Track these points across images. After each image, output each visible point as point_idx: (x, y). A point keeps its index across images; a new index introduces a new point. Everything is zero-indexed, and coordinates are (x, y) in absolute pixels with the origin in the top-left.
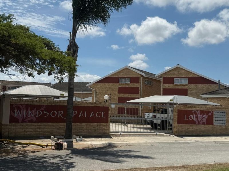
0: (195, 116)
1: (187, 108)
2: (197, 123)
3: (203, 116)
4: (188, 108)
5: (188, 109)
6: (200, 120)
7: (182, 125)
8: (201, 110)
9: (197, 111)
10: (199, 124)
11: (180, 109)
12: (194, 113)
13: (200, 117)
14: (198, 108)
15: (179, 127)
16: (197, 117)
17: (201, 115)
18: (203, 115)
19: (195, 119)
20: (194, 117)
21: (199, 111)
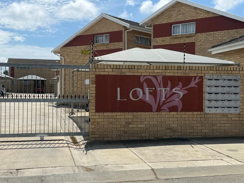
0: (147, 90)
1: (123, 70)
2: (155, 107)
3: (174, 90)
4: (128, 70)
5: (127, 74)
6: (163, 99)
7: (110, 114)
8: (167, 74)
9: (155, 77)
10: (159, 110)
11: (102, 73)
12: (145, 84)
13: (163, 92)
14: (155, 71)
15: (99, 120)
16: (154, 94)
17: (165, 86)
18: (171, 89)
19: (148, 98)
20: (144, 93)
21: (160, 79)
